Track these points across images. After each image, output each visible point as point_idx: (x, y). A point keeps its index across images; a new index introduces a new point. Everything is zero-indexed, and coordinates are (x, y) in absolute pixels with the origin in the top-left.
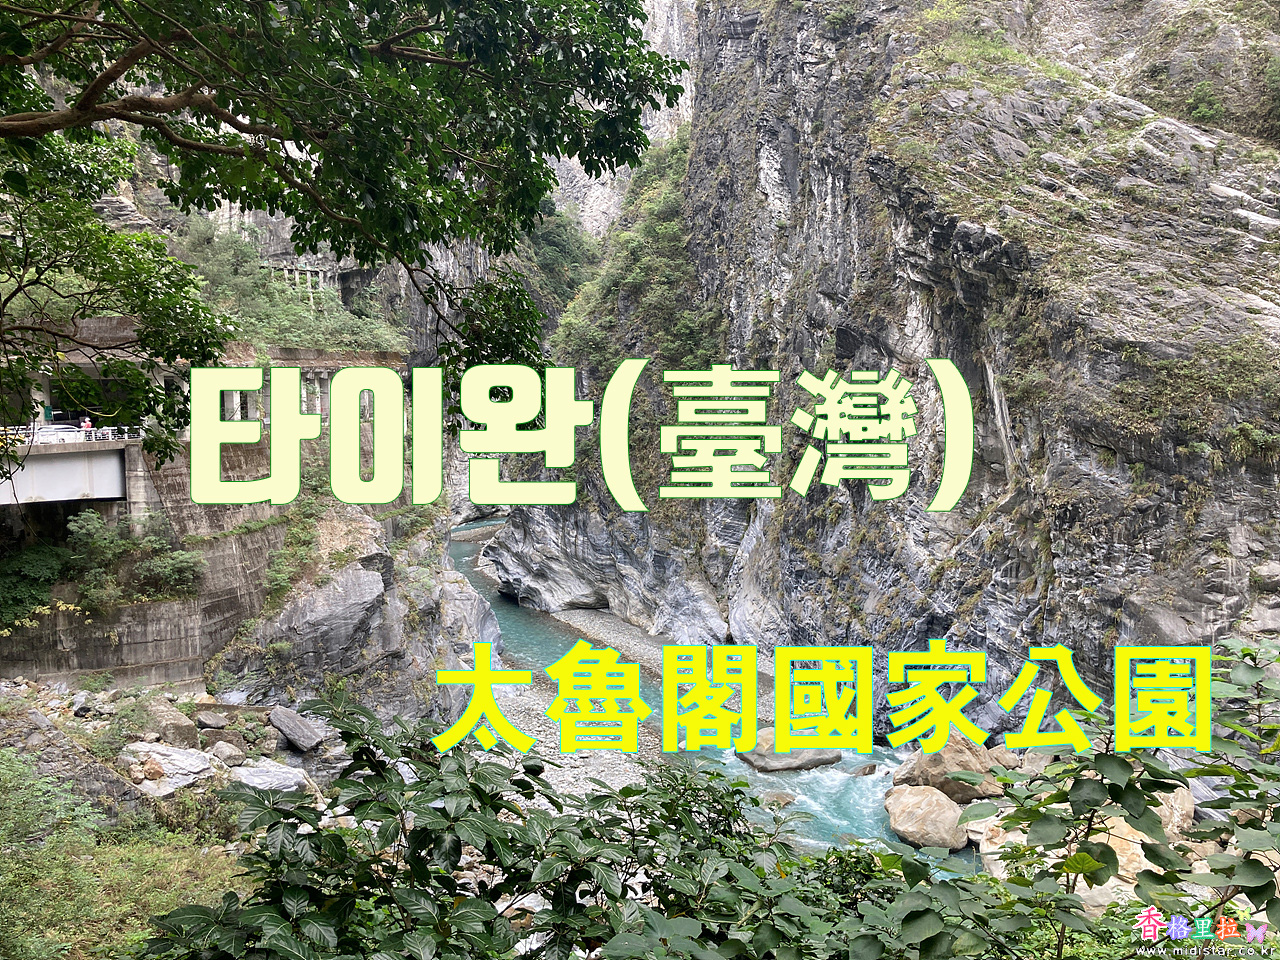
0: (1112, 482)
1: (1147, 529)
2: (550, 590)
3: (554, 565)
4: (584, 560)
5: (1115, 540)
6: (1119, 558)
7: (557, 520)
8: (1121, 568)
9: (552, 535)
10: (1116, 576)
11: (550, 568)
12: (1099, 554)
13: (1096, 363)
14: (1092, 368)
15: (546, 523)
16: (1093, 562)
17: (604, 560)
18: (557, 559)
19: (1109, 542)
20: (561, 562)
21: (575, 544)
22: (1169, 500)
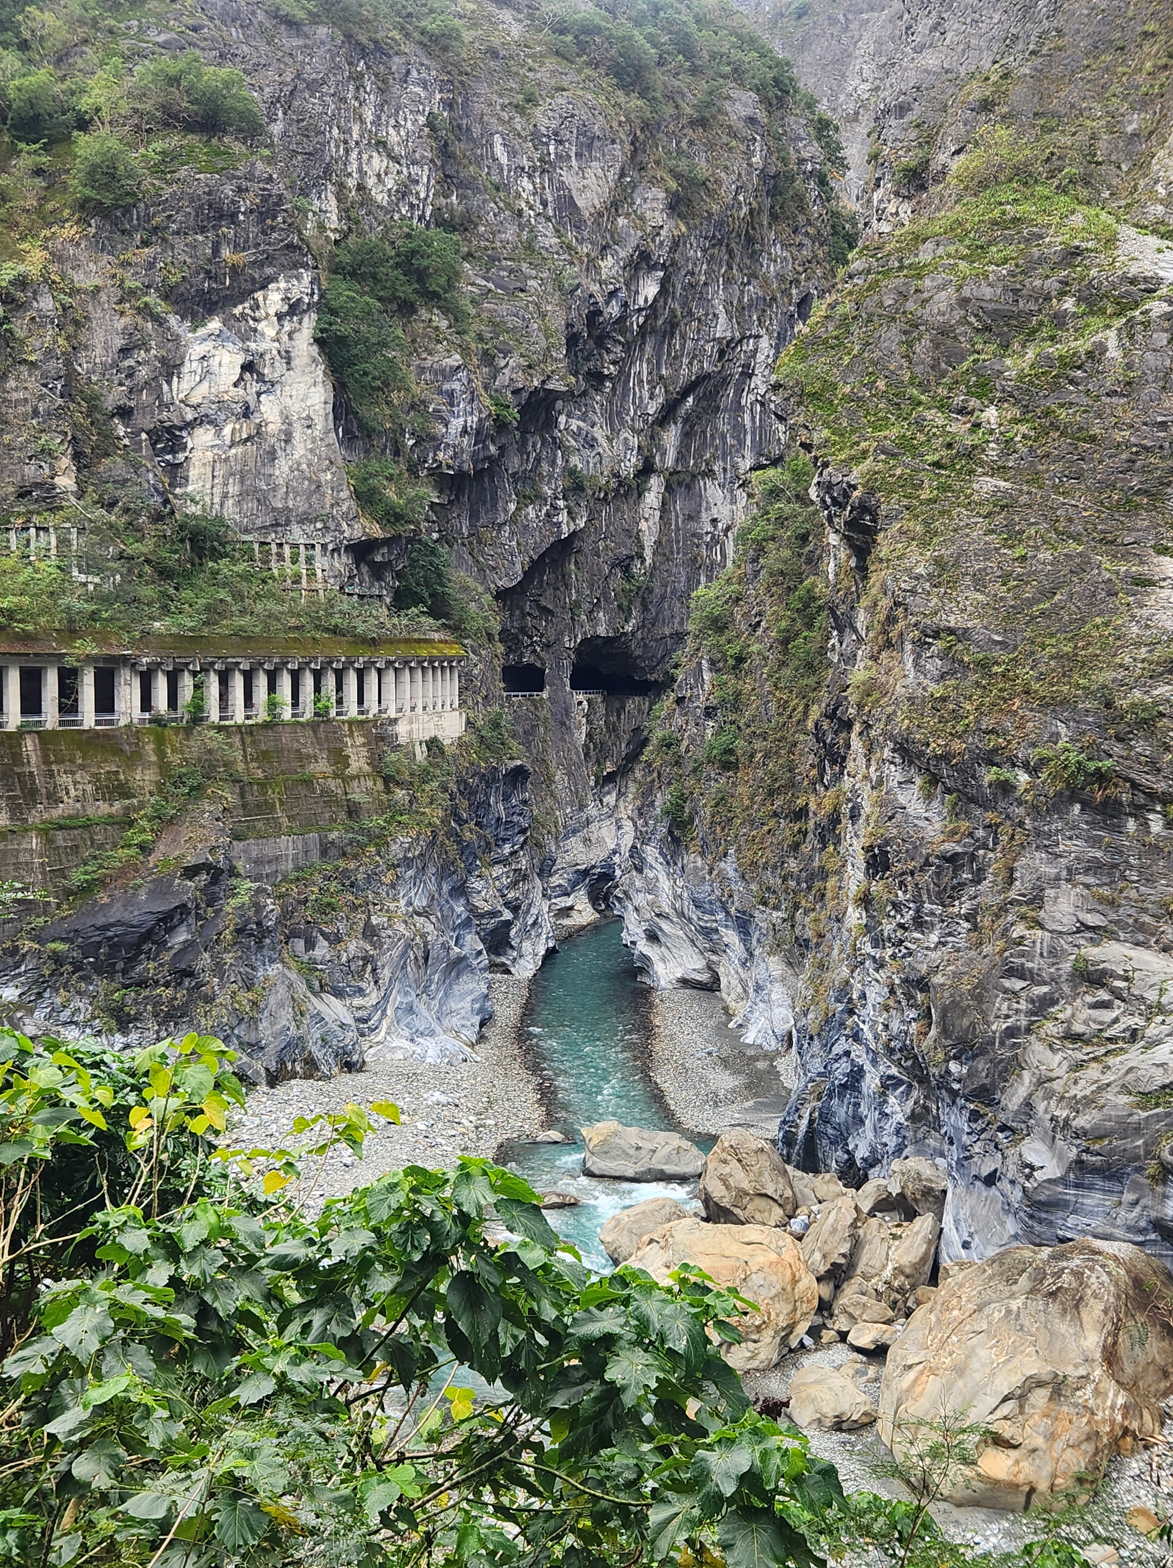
0: (927, 819)
1: (962, 885)
2: (663, 959)
3: (665, 925)
4: (690, 920)
5: (925, 897)
6: (933, 925)
7: (668, 863)
8: (934, 938)
9: (665, 884)
10: (927, 948)
11: (661, 929)
12: (908, 916)
13: (919, 656)
14: (916, 664)
15: (659, 867)
16: (901, 926)
17: (708, 920)
18: (667, 917)
19: (917, 900)
20: (672, 921)
21: (680, 896)
22: (985, 846)
